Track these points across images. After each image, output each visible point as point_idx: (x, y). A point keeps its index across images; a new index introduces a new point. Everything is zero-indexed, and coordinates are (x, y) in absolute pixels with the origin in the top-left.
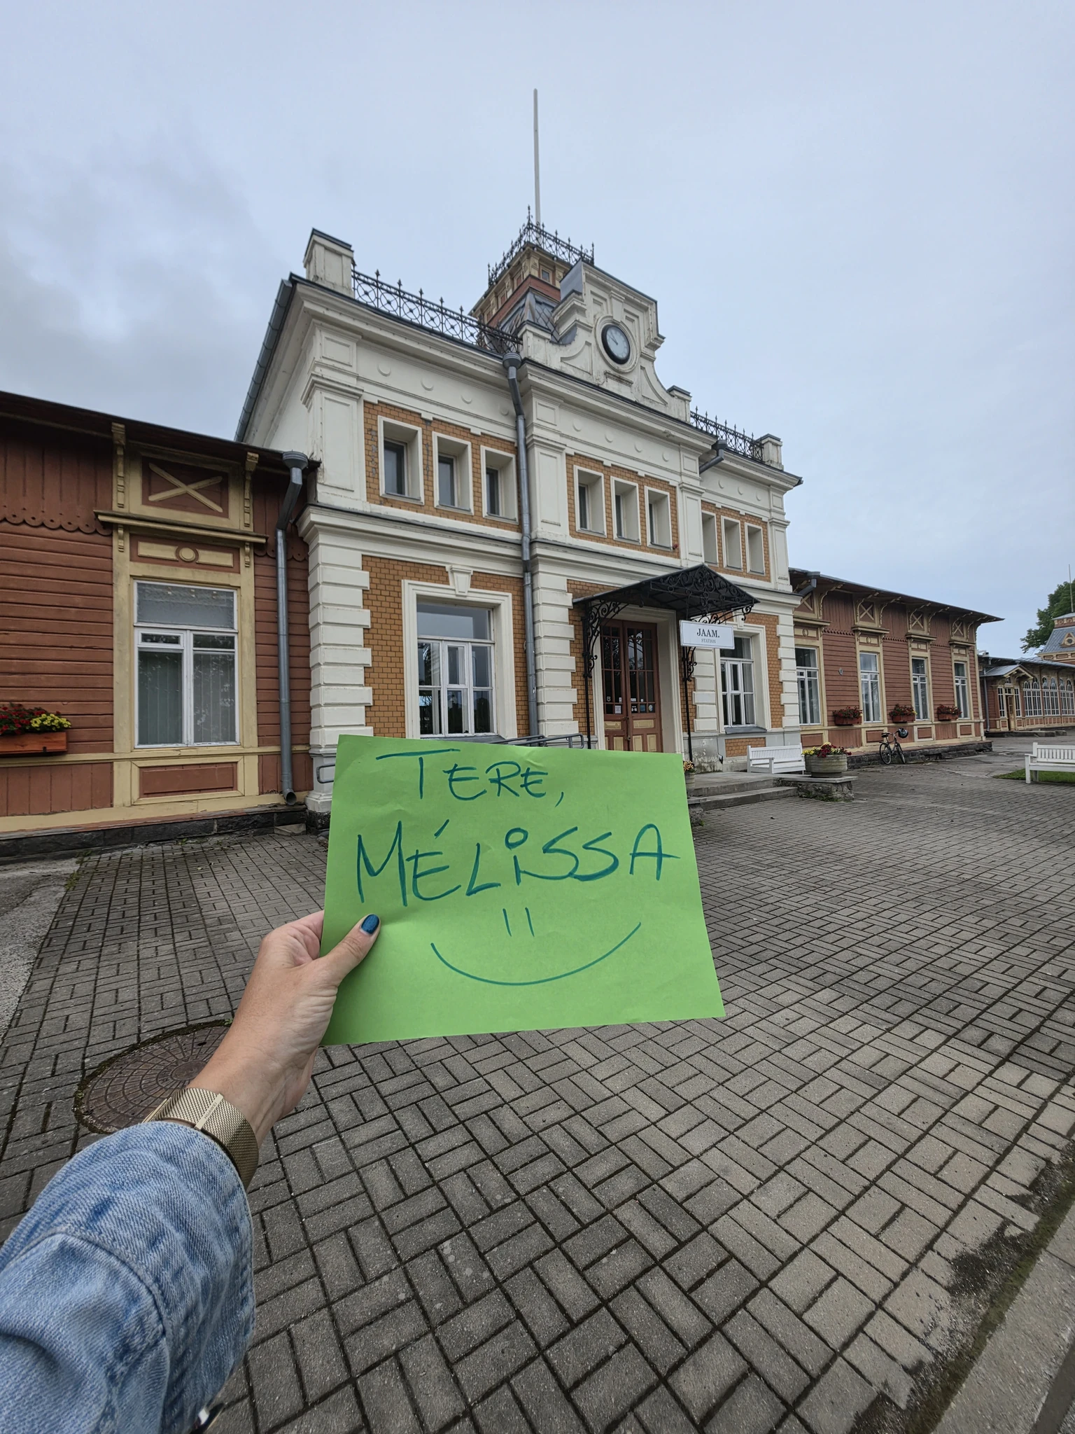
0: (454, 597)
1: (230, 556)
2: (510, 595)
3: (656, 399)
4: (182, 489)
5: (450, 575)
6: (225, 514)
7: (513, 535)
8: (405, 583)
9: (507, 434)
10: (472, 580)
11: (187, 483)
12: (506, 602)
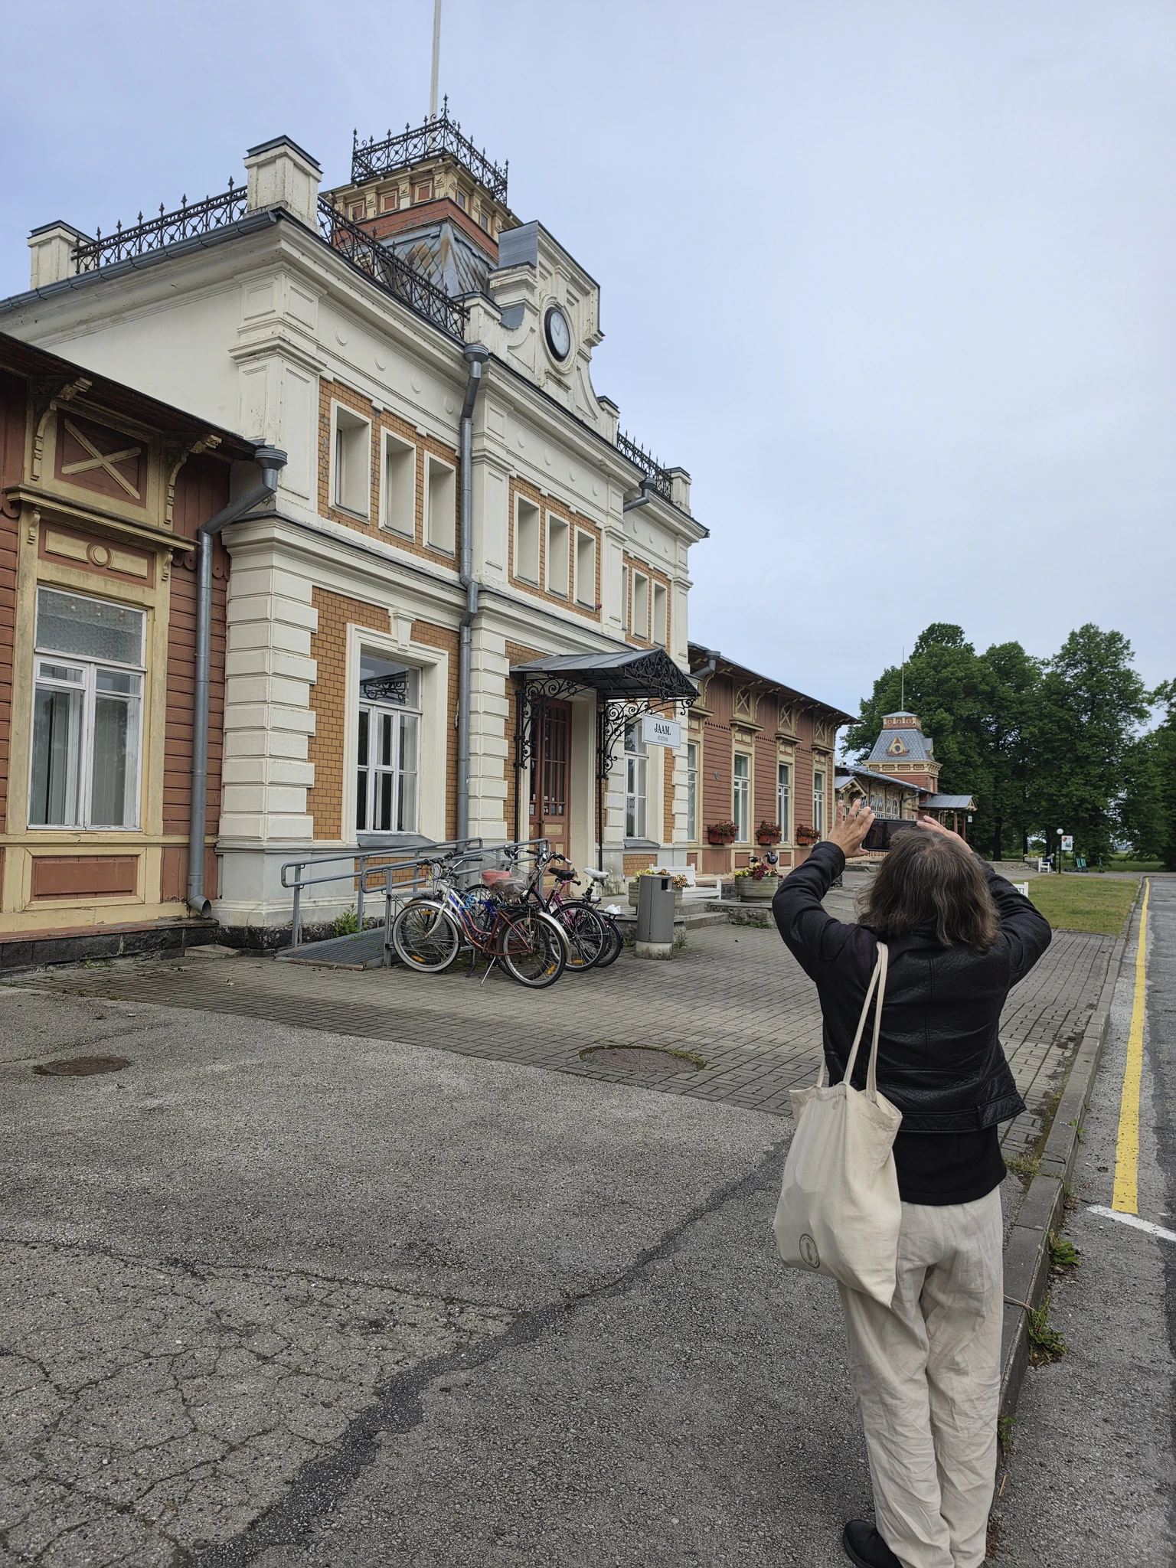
0: (395, 650)
1: (145, 562)
2: (447, 652)
3: (586, 409)
4: (100, 460)
5: (392, 620)
6: (142, 503)
7: (451, 575)
8: (351, 627)
9: (450, 438)
10: (413, 630)
11: (104, 454)
12: (442, 660)
